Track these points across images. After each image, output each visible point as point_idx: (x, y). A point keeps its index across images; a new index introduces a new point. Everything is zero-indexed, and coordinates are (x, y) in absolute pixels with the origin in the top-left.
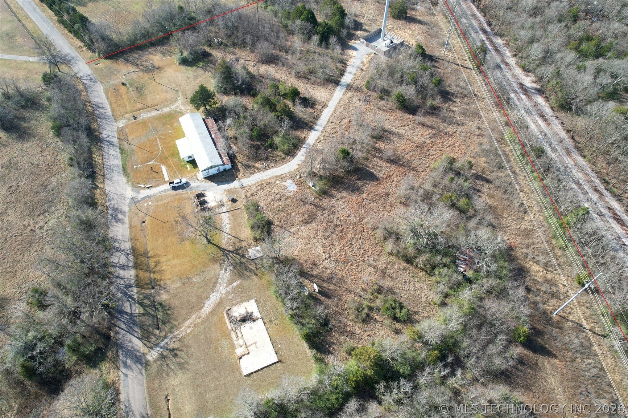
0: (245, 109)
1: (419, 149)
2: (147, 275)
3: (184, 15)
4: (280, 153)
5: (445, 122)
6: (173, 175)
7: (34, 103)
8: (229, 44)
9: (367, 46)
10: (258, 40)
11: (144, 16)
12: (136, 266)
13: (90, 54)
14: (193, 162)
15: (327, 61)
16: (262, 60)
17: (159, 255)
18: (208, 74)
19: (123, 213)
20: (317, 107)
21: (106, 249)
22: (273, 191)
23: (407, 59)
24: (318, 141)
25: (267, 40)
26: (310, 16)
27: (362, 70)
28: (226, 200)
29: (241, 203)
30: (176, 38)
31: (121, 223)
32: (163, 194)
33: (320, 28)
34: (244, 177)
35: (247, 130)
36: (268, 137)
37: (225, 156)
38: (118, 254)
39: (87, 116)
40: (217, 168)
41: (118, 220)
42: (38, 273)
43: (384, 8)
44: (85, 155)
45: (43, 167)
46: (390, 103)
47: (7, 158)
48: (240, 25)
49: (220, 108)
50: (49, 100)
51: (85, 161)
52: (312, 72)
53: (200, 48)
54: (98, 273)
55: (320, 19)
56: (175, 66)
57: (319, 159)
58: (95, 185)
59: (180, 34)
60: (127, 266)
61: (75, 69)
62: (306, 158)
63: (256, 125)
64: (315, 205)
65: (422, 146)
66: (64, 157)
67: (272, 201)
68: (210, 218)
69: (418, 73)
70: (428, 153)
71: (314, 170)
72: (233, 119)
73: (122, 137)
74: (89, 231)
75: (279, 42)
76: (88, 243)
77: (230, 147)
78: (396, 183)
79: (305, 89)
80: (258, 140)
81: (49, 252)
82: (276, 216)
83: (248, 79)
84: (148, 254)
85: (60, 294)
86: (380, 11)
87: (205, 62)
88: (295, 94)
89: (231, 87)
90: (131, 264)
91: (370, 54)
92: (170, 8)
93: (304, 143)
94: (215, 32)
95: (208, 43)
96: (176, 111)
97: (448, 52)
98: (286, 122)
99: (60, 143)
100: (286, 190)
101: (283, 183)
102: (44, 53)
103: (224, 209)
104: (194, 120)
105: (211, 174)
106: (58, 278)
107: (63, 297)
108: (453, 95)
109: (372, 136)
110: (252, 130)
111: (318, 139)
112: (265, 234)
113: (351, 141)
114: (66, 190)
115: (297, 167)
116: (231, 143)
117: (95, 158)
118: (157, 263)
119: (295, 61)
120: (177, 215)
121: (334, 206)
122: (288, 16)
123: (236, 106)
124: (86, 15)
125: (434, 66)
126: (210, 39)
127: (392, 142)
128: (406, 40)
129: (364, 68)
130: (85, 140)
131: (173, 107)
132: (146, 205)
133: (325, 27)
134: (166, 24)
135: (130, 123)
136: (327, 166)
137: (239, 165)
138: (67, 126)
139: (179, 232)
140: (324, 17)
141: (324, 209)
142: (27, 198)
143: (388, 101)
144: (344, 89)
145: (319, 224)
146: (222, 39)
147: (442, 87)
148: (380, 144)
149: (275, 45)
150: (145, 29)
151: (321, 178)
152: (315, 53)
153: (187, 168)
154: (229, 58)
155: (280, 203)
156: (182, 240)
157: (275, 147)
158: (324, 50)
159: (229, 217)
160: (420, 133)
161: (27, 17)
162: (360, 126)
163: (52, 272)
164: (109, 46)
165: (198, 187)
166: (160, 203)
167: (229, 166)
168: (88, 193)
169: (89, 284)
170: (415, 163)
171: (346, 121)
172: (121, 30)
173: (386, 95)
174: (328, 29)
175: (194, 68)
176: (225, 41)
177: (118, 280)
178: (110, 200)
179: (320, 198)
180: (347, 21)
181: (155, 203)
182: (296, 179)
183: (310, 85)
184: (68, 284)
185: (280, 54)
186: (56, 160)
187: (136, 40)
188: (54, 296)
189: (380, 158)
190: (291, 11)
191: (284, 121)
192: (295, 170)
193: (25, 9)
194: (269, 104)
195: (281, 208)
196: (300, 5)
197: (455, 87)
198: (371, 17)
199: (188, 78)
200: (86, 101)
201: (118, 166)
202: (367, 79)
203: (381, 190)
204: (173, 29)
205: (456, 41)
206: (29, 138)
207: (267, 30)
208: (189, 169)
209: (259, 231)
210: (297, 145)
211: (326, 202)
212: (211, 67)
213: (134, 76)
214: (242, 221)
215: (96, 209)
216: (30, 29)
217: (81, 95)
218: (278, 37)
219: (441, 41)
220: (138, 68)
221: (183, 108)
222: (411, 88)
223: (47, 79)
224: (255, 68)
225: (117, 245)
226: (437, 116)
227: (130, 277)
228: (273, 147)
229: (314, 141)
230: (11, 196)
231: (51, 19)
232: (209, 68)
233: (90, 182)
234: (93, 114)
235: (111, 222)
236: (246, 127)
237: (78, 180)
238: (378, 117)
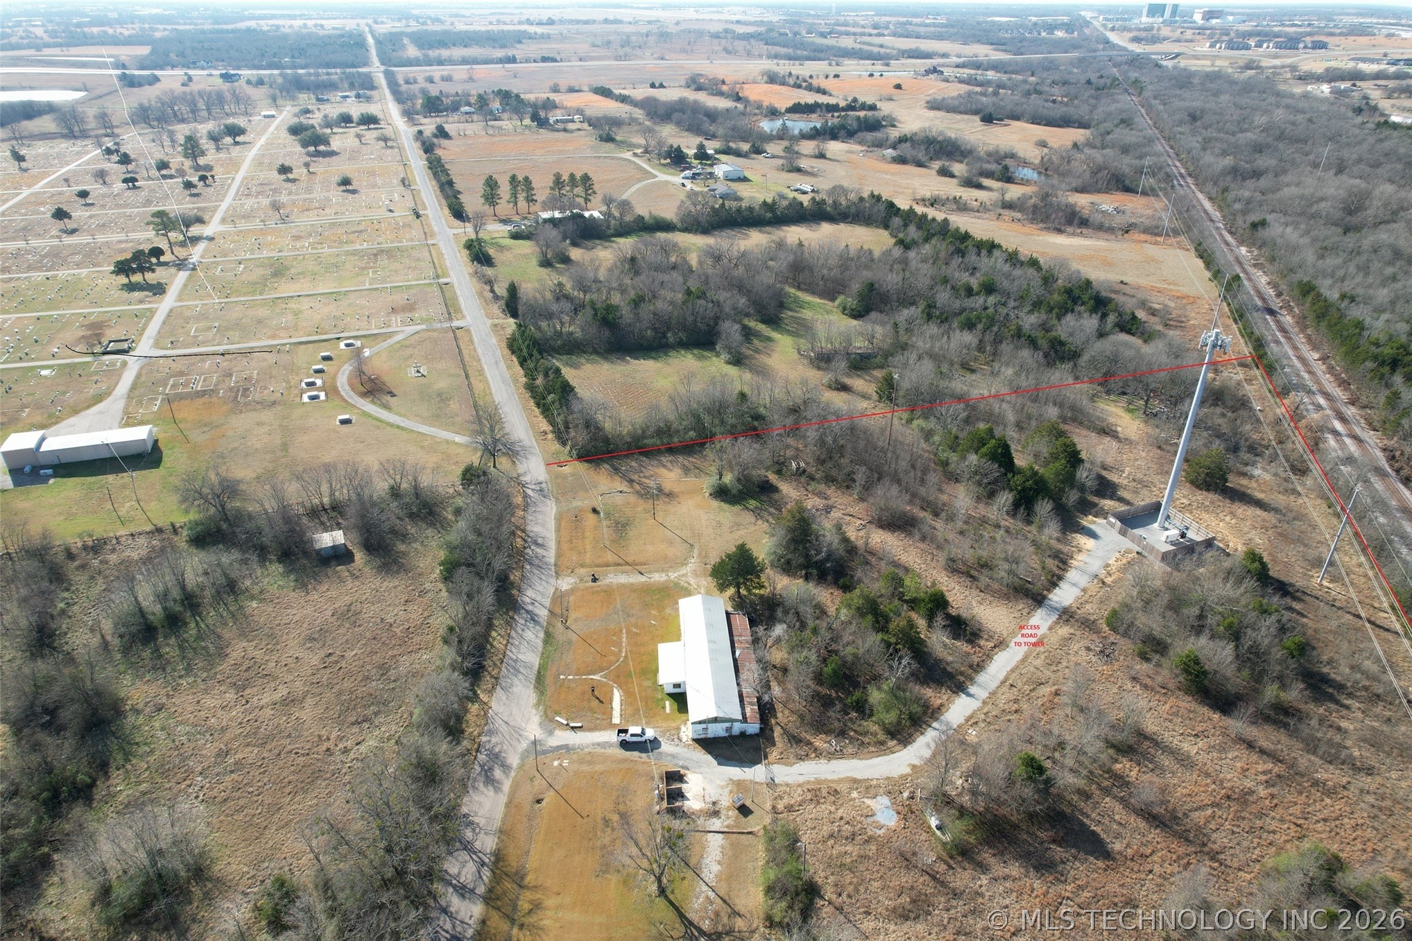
0: (821, 611)
1: (1235, 807)
2: (504, 926)
3: (745, 408)
4: (875, 728)
5: (1314, 753)
6: (631, 713)
7: (431, 513)
8: (817, 476)
9: (1123, 533)
10: (879, 479)
11: (672, 398)
12: (490, 899)
13: (556, 446)
14: (680, 699)
15: (1023, 549)
16: (880, 520)
17: (546, 888)
18: (762, 526)
19: (506, 767)
20: (982, 642)
21: (444, 836)
22: (840, 813)
23: (1219, 580)
24: (972, 721)
25: (899, 482)
26: (1000, 450)
27: (1103, 583)
28: (727, 804)
29: (759, 822)
30: (718, 446)
31: (494, 788)
32: (599, 750)
33: (1018, 479)
34: (780, 760)
35: (813, 658)
36: (856, 685)
37: (751, 704)
38: (464, 855)
39: (509, 556)
40: (728, 725)
41: (490, 780)
42: (301, 846)
43: (1173, 461)
44: (478, 629)
45: (398, 631)
46: (1165, 672)
47: (348, 599)
48: (849, 446)
49: (768, 598)
50: (458, 512)
51: (474, 639)
52: (985, 565)
53: (760, 473)
54: (407, 886)
55: (1020, 461)
56: (700, 498)
57: (966, 765)
58: (475, 693)
59: (727, 442)
60: (472, 891)
61: (521, 468)
62: (934, 756)
63: (836, 652)
64: (934, 878)
65: (1243, 798)
66: (441, 622)
67: (831, 836)
68: (680, 837)
69: (1245, 615)
70: (1258, 823)
71: (947, 788)
72: (789, 627)
73: (558, 611)
74: (427, 786)
75: (922, 491)
76: (415, 813)
77: (768, 687)
78: (1159, 881)
79: (961, 598)
80: (833, 686)
81: (338, 805)
82: (831, 879)
83: (842, 552)
84: (522, 878)
85: (320, 907)
86: (1162, 465)
87: (761, 502)
88: (937, 603)
89: (801, 560)
90: (481, 890)
91: (1128, 551)
92: (723, 393)
93: (937, 719)
94: (797, 449)
95: (777, 467)
96: (676, 585)
97: (1331, 581)
98: (904, 662)
99: (444, 594)
100: (870, 820)
101: (868, 801)
102: (481, 432)
103: (716, 824)
104: (707, 610)
105: (710, 735)
106: (331, 871)
107: (322, 917)
108: (1340, 687)
109: (1107, 741)
110: (825, 660)
111: (971, 717)
112: (796, 915)
113: (1052, 742)
114: (419, 687)
115: (908, 770)
116: (772, 679)
117: (494, 639)
118: (536, 906)
119: (951, 536)
120: (612, 806)
121: (982, 895)
122: (954, 444)
123: (802, 601)
124: (573, 382)
125: (1290, 609)
126: (782, 459)
127: (1158, 769)
128: (1219, 536)
129: (1109, 580)
130: (489, 600)
131: (673, 576)
132: (556, 763)
133: (1031, 477)
134: (707, 420)
135: (582, 586)
136: (982, 788)
137: (777, 732)
138: (469, 565)
139: (604, 847)
140: (1031, 459)
141: (956, 894)
142: (347, 684)
143: (1158, 665)
144: (1055, 617)
145: (935, 929)
146: (807, 464)
147: (1309, 661)
148: (1123, 766)
149: (914, 495)
150: (666, 421)
151: (962, 812)
152: (998, 526)
153: (664, 708)
154: (812, 503)
155: (849, 848)
156: (606, 868)
157: (867, 712)
158: (1020, 525)
159: (722, 847)
160: (1239, 765)
161: (481, 372)
162: (1082, 710)
163: (325, 853)
164: (594, 438)
165: (674, 756)
166: (585, 768)
167: (753, 728)
168: (456, 706)
169: (382, 906)
170: (1220, 839)
171: (1046, 690)
172: (623, 415)
173: (1156, 652)
174: (1036, 483)
175: (737, 508)
176: (811, 470)
177: (443, 917)
178: (491, 733)
179: (952, 862)
180: (1082, 474)
181: (575, 766)
182: (899, 799)
183: (975, 592)
184: (343, 890)
185: (922, 514)
186: (425, 624)
187: (644, 436)
188: (308, 910)
189: (1122, 800)
190: (961, 435)
191: (901, 658)
192: (902, 777)
193: (483, 360)
194: (875, 614)
195: (849, 860)
196: (982, 426)
197: (1347, 670)
198: (1140, 476)
199: (720, 524)
200: (517, 528)
201: (528, 666)
202: (1113, 605)
203: (1113, 887)
204: (718, 430)
205: (1355, 560)
206: (398, 572)
207: (903, 464)
208: (668, 710)
209: (784, 904)
210: (919, 718)
211: (962, 878)
212: (771, 514)
213: (619, 499)
214: (750, 865)
215: (458, 743)
216: (476, 392)
217: (513, 515)
218: (923, 481)
219: (1312, 554)
220: (632, 487)
221: (692, 581)
222: (1223, 649)
223: (468, 476)
224: (862, 533)
225: (469, 834)
226: (1293, 733)
227: (467, 920)
228: (863, 709)
229: (961, 720)
230: (323, 671)
231: (516, 381)
232: (765, 514)
233: (467, 685)
234: (521, 553)
235: (475, 780)
236: (814, 651)
237: (447, 673)
238: (1129, 698)
